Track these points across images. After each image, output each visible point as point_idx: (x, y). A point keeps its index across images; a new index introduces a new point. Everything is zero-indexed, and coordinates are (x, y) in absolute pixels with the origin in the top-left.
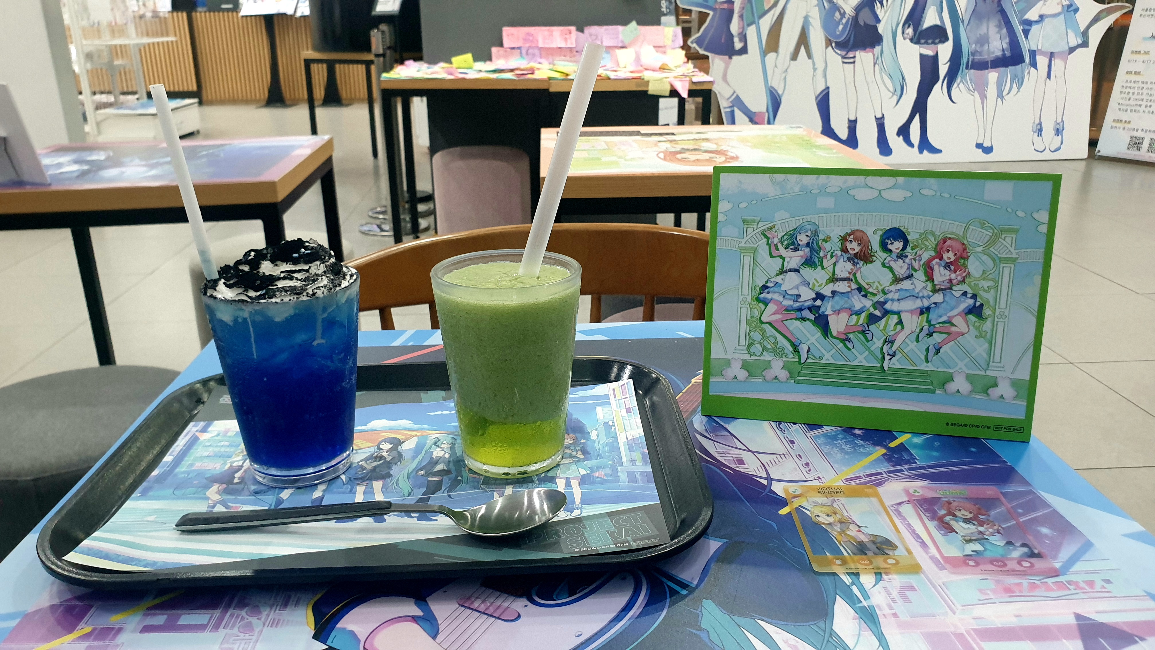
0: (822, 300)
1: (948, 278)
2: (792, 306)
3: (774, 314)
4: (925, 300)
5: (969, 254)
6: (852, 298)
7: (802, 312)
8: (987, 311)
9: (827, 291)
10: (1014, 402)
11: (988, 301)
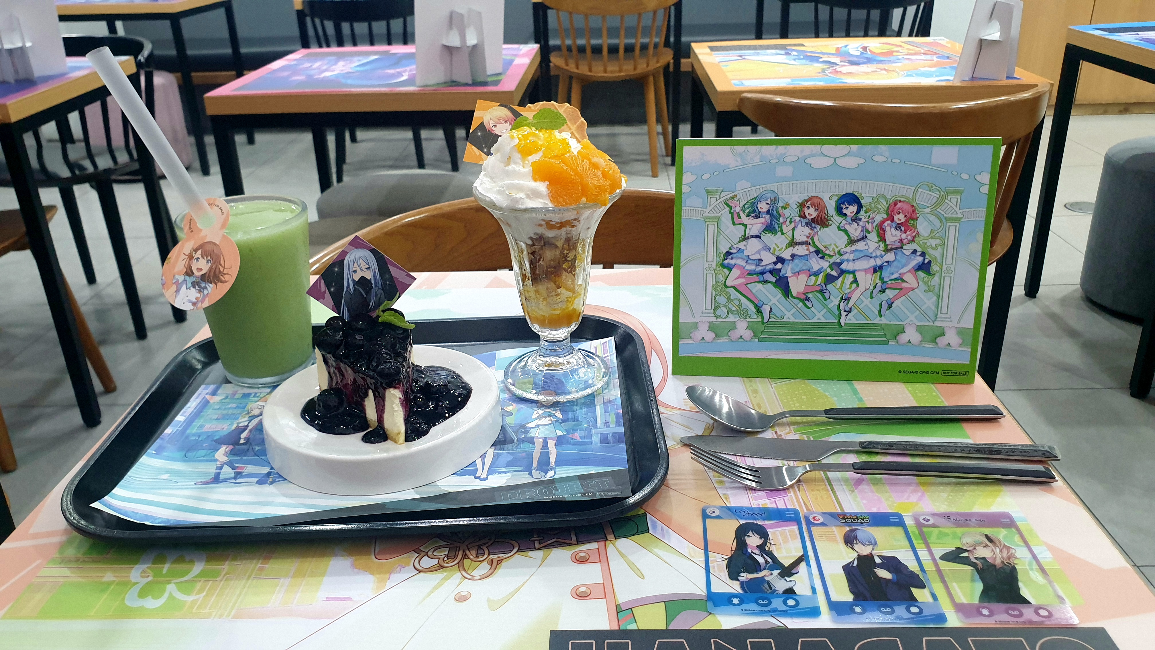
0: (783, 264)
1: (899, 238)
2: (754, 270)
3: (738, 278)
4: (877, 259)
5: (918, 215)
6: (811, 261)
7: (764, 275)
8: (934, 268)
9: (786, 255)
10: (959, 349)
11: (936, 258)
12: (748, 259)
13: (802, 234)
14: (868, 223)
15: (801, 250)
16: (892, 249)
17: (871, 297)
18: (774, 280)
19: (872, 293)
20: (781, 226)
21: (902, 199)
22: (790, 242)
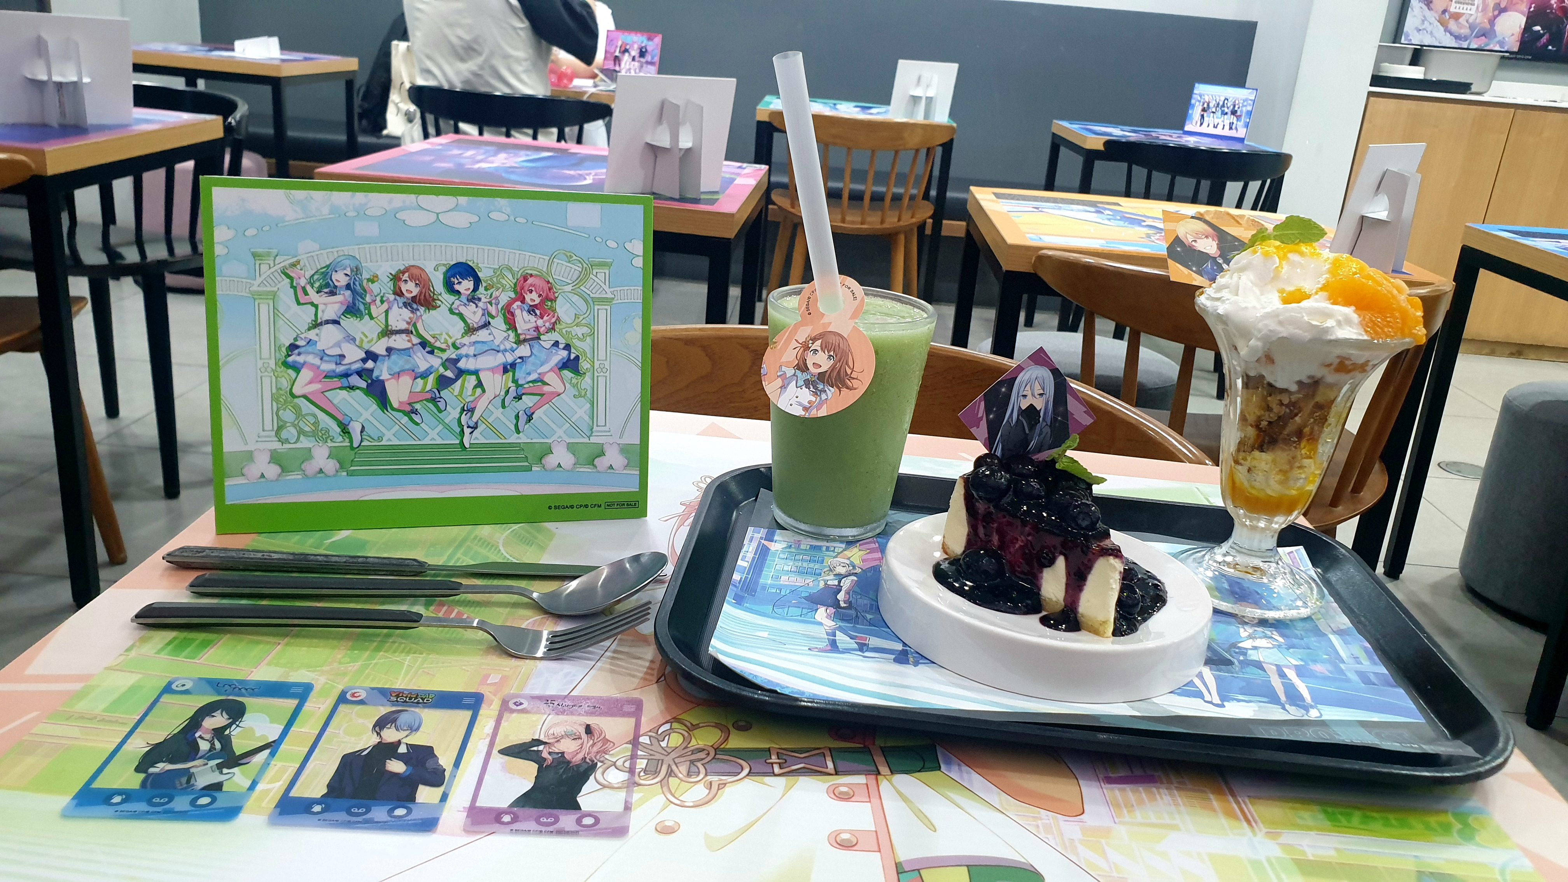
12: (323, 356)
13: (399, 318)
14: (490, 303)
15: (399, 342)
16: (525, 340)
17: (503, 406)
18: (364, 385)
19: (503, 400)
20: (368, 306)
21: (534, 273)
22: (383, 330)
